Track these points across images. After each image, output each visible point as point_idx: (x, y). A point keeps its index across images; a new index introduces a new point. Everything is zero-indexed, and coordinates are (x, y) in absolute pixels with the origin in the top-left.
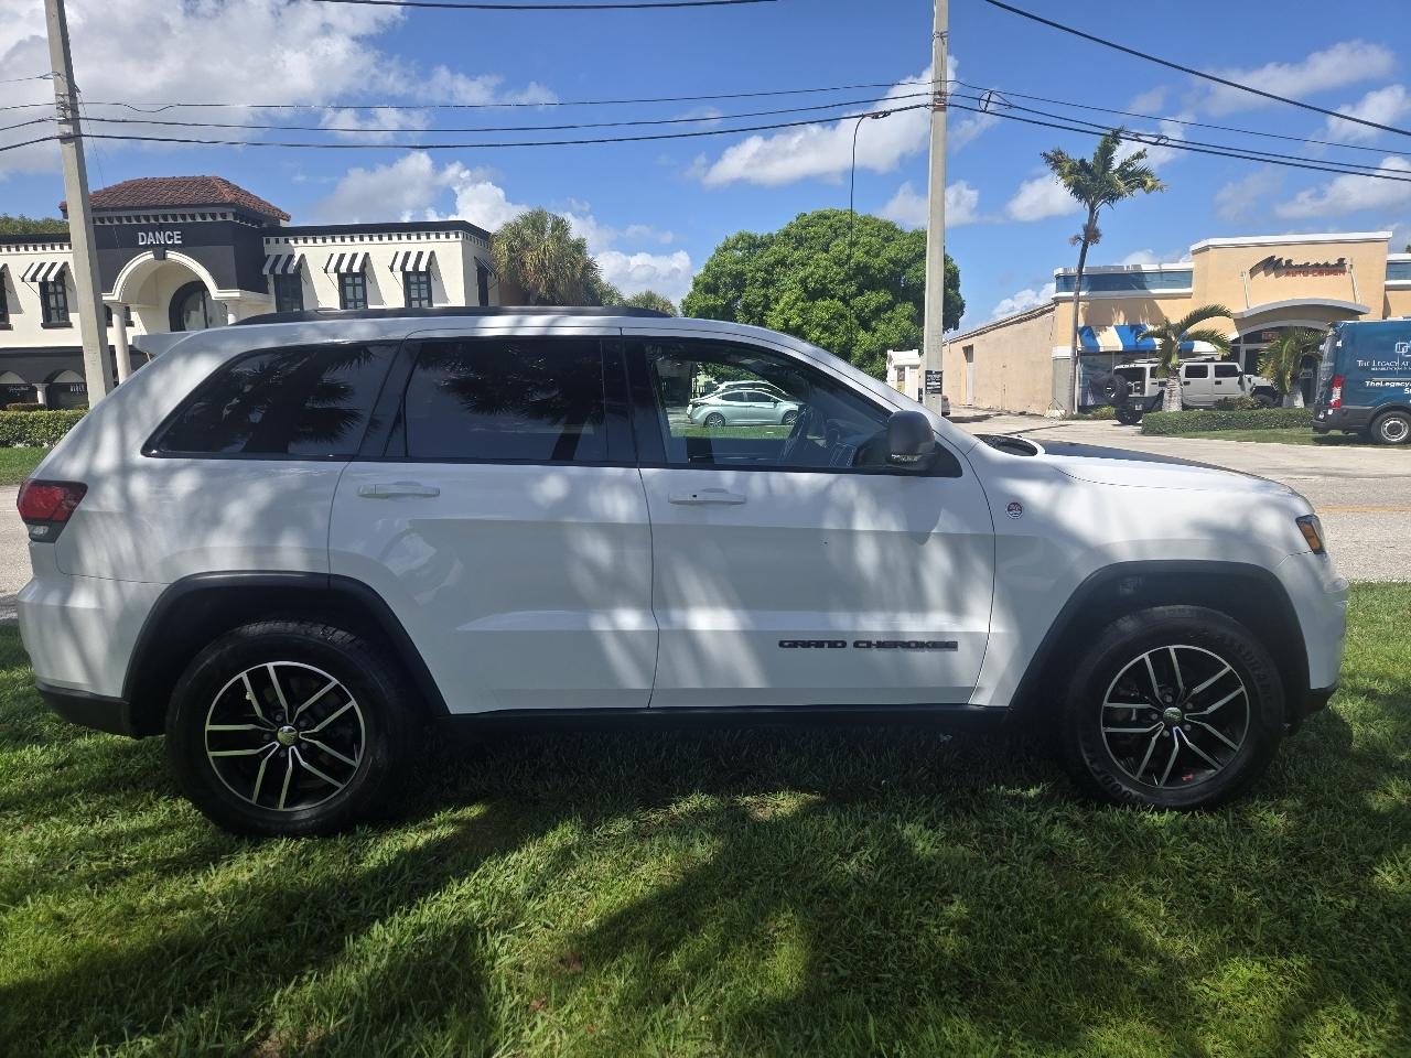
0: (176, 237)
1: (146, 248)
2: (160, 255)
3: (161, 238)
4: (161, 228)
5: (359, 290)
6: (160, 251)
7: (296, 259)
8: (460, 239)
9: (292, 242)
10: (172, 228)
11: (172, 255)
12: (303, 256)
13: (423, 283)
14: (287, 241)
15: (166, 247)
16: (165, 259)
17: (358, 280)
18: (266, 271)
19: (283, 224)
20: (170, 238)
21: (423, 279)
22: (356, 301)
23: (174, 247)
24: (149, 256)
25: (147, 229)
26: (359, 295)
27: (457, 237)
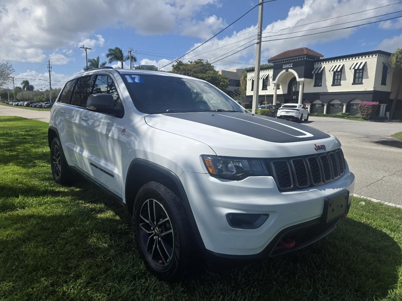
0: (291, 65)
1: (284, 69)
2: (287, 71)
3: (288, 66)
4: (288, 63)
5: (339, 76)
6: (287, 69)
7: (322, 68)
8: (377, 57)
9: (322, 63)
10: (291, 63)
11: (290, 70)
12: (324, 67)
13: (361, 72)
14: (321, 63)
15: (289, 68)
16: (288, 71)
17: (340, 73)
18: (313, 73)
19: (321, 58)
20: (290, 65)
21: (361, 71)
22: (337, 80)
23: (290, 68)
24: (284, 71)
25: (285, 64)
26: (339, 78)
27: (376, 56)
